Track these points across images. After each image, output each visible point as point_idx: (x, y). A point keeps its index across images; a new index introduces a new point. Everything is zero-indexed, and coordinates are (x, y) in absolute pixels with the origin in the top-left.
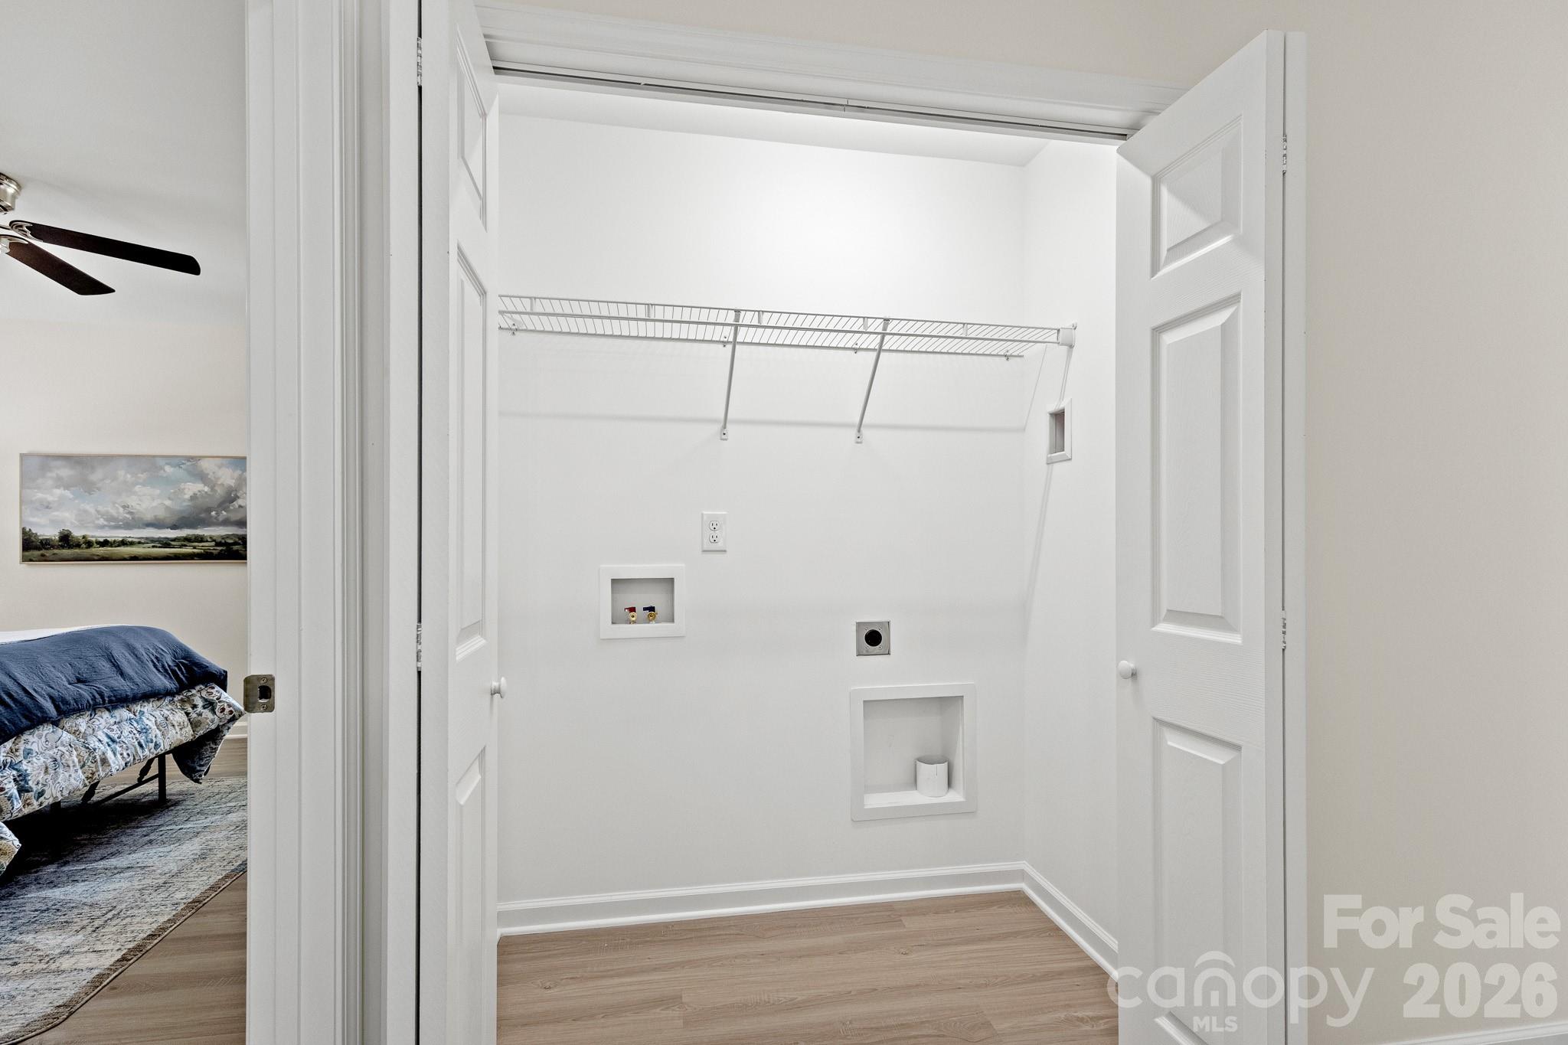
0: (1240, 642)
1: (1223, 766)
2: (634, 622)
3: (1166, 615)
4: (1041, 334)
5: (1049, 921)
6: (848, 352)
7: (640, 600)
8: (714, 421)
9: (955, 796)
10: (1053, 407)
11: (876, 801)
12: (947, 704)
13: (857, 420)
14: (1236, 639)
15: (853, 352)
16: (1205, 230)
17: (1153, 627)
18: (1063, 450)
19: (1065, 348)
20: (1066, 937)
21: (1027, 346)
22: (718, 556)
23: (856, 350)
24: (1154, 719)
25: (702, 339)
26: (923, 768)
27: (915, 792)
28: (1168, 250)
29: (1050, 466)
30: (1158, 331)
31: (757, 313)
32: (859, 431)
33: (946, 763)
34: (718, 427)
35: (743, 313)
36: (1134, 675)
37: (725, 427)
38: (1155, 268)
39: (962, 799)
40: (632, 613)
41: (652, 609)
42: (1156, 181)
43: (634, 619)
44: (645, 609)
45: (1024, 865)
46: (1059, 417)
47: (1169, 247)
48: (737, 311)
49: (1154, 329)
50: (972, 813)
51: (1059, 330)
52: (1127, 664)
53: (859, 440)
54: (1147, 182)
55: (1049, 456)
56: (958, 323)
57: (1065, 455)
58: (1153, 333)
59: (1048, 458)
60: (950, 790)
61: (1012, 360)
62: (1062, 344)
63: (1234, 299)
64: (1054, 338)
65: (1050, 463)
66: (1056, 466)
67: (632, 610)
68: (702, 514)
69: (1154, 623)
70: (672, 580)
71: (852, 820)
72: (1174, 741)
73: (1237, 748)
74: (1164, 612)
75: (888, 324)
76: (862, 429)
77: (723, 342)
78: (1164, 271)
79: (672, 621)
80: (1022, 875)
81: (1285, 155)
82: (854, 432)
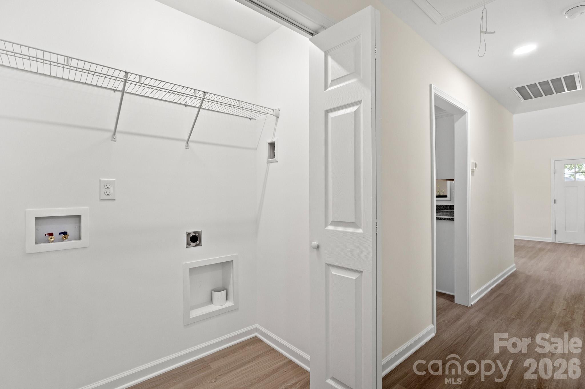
0: (362, 232)
1: (355, 279)
2: (52, 242)
3: (330, 223)
4: (267, 110)
5: (269, 346)
6: (182, 106)
7: (56, 228)
8: (108, 131)
9: (229, 304)
10: (270, 140)
11: (195, 313)
12: (227, 265)
13: (186, 138)
14: (360, 231)
15: (184, 106)
16: (347, 75)
17: (326, 227)
18: (275, 158)
19: (275, 117)
20: (276, 352)
21: (259, 115)
22: (110, 202)
23: (186, 106)
24: (326, 264)
25: (100, 85)
26: (216, 294)
27: (212, 305)
28: (332, 81)
29: (268, 164)
30: (327, 112)
31: (138, 76)
32: (187, 143)
33: (225, 291)
34: (110, 134)
35: (129, 75)
36: (318, 247)
37: (114, 134)
38: (326, 87)
39: (233, 304)
40: (51, 237)
41: (65, 233)
42: (326, 54)
43: (52, 240)
44: (60, 234)
45: (257, 326)
46: (272, 145)
47: (332, 80)
48: (127, 73)
49: (326, 111)
50: (237, 309)
51: (274, 110)
52: (315, 243)
53: (187, 147)
54: (322, 54)
55: (268, 160)
56: (236, 100)
57: (275, 160)
58: (325, 112)
59: (267, 161)
60: (227, 301)
61: (252, 120)
62: (275, 116)
63: (359, 103)
64: (272, 113)
65: (268, 163)
66: (271, 164)
67: (51, 234)
68: (100, 180)
69: (326, 226)
70: (79, 217)
71: (184, 325)
72: (334, 272)
73: (361, 272)
74: (330, 222)
75: (206, 94)
76: (189, 142)
77: (114, 90)
78: (329, 89)
79: (80, 238)
80: (256, 330)
81: (376, 53)
82: (184, 144)
